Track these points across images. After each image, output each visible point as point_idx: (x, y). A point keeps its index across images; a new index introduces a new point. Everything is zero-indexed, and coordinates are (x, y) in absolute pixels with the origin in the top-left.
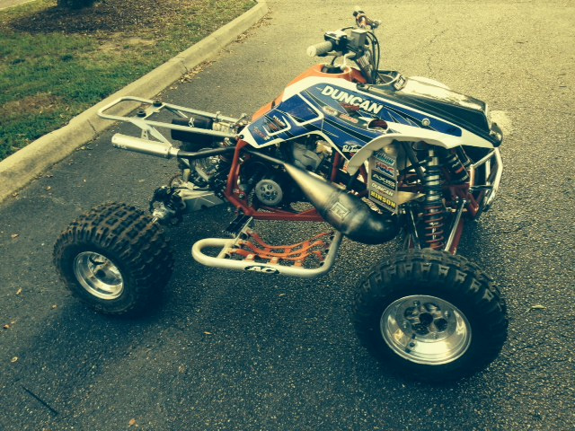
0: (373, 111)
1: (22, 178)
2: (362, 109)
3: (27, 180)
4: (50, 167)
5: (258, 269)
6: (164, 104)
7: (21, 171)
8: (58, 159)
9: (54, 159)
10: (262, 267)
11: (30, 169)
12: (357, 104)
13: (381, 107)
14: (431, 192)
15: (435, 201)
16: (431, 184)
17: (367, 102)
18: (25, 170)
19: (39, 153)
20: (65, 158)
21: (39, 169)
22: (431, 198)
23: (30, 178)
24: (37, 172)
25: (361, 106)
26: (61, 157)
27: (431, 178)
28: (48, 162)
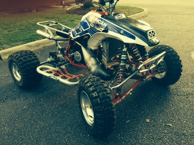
0: (104, 26)
1: (34, 48)
2: (101, 25)
3: (36, 49)
4: (45, 47)
5: (53, 78)
6: (59, 24)
7: (34, 46)
8: (48, 46)
9: (46, 45)
10: (54, 77)
11: (37, 46)
12: (100, 23)
13: (107, 24)
14: (122, 62)
15: (123, 65)
16: (122, 58)
17: (103, 22)
18: (36, 46)
19: (42, 42)
20: (50, 46)
21: (40, 47)
22: (121, 64)
23: (37, 49)
24: (40, 48)
25: (101, 24)
26: (49, 45)
27: (123, 56)
28: (44, 46)
